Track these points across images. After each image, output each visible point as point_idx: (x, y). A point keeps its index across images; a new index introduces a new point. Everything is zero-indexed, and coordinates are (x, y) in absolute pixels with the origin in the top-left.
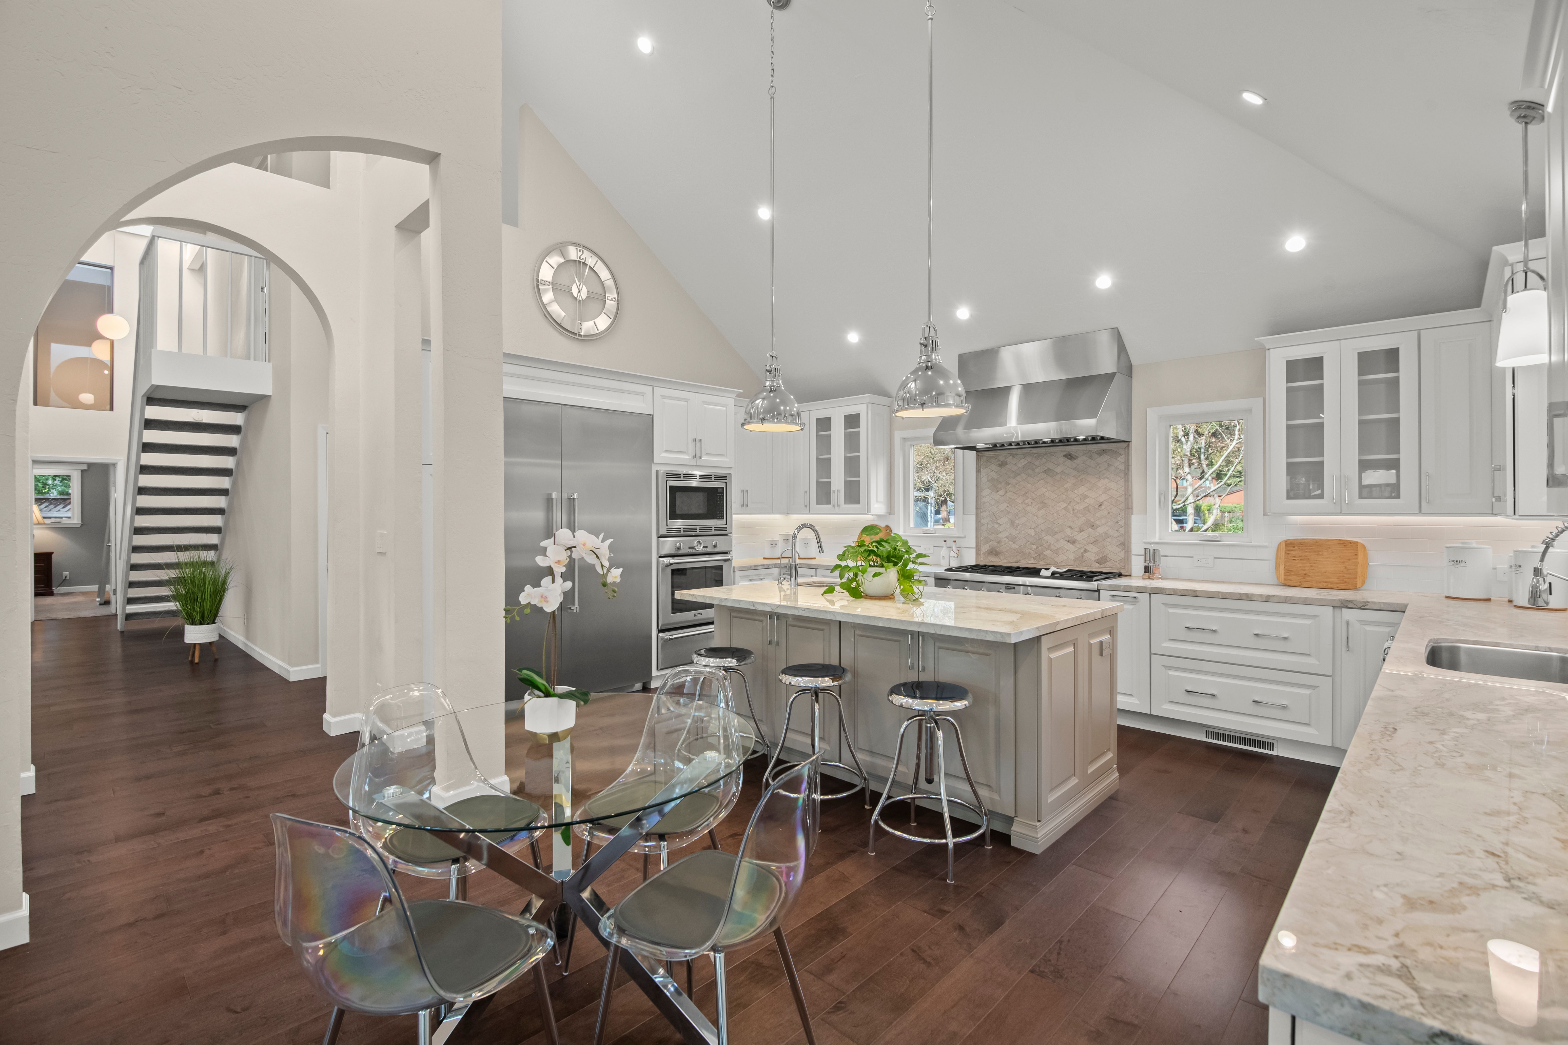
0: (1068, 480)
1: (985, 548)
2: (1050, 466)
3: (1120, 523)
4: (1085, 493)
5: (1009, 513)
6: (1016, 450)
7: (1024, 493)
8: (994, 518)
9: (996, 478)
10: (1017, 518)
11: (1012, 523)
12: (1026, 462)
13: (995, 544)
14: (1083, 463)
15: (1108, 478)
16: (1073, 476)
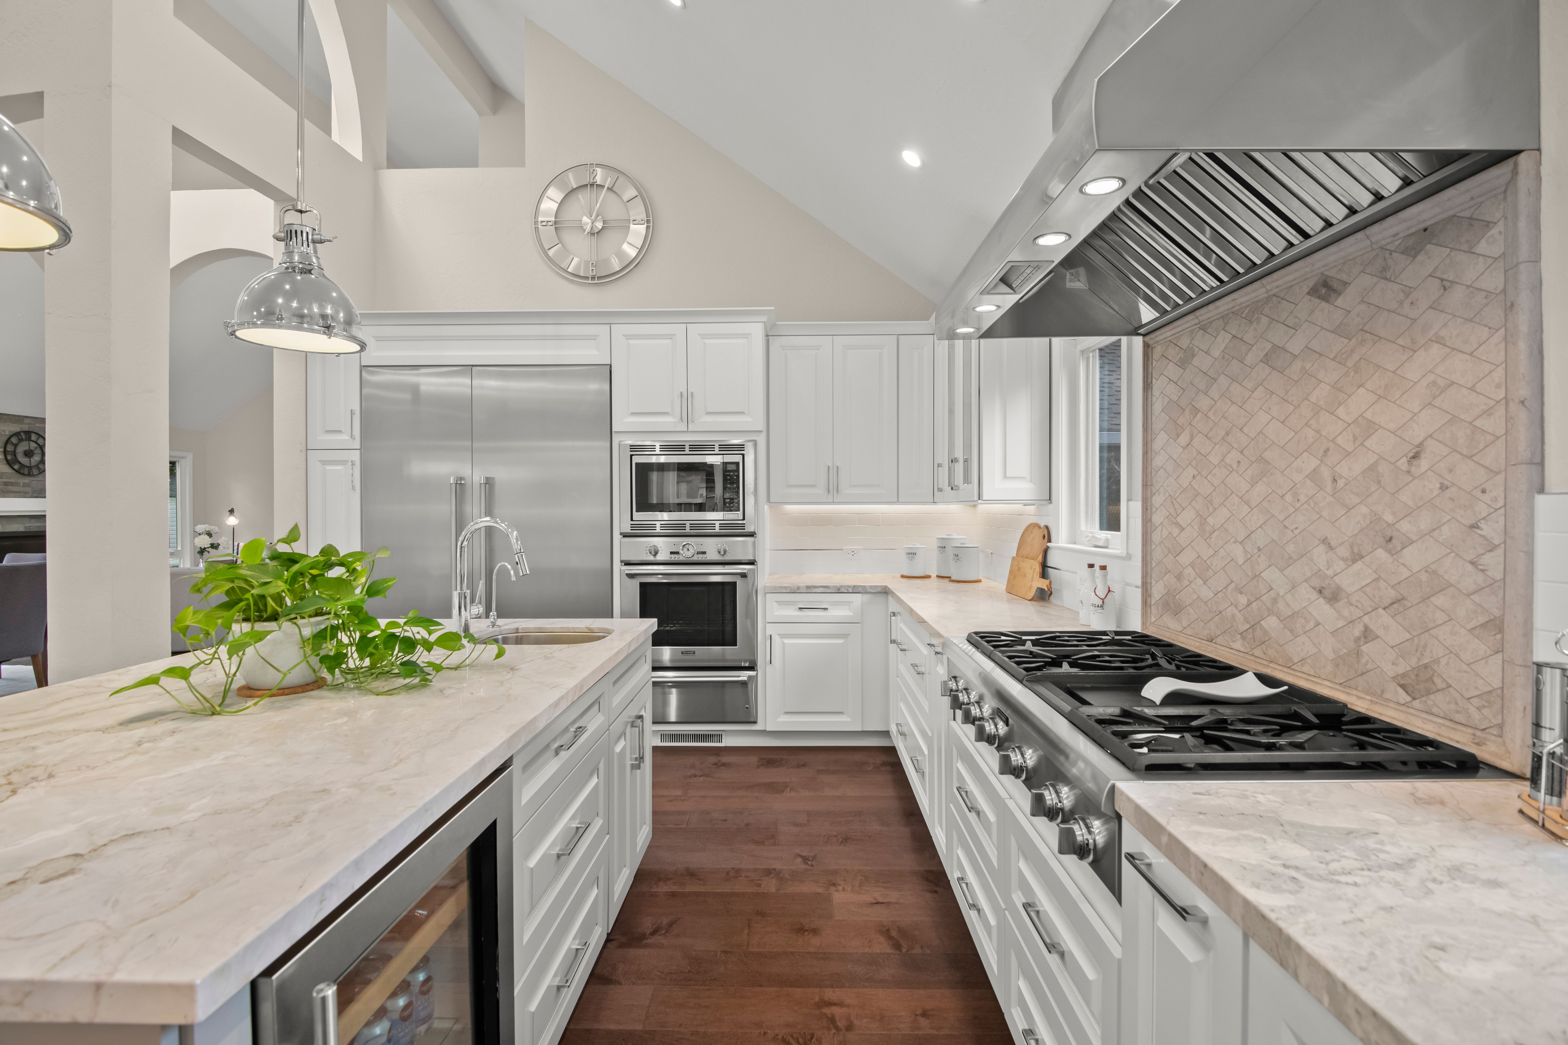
0: (1323, 373)
1: (1155, 591)
3: (1486, 529)
4: (1368, 415)
5: (1196, 495)
7: (1223, 433)
8: (1173, 510)
9: (1177, 398)
10: (1211, 508)
11: (1202, 524)
14: (1362, 302)
15: (1440, 341)
16: (1333, 359)
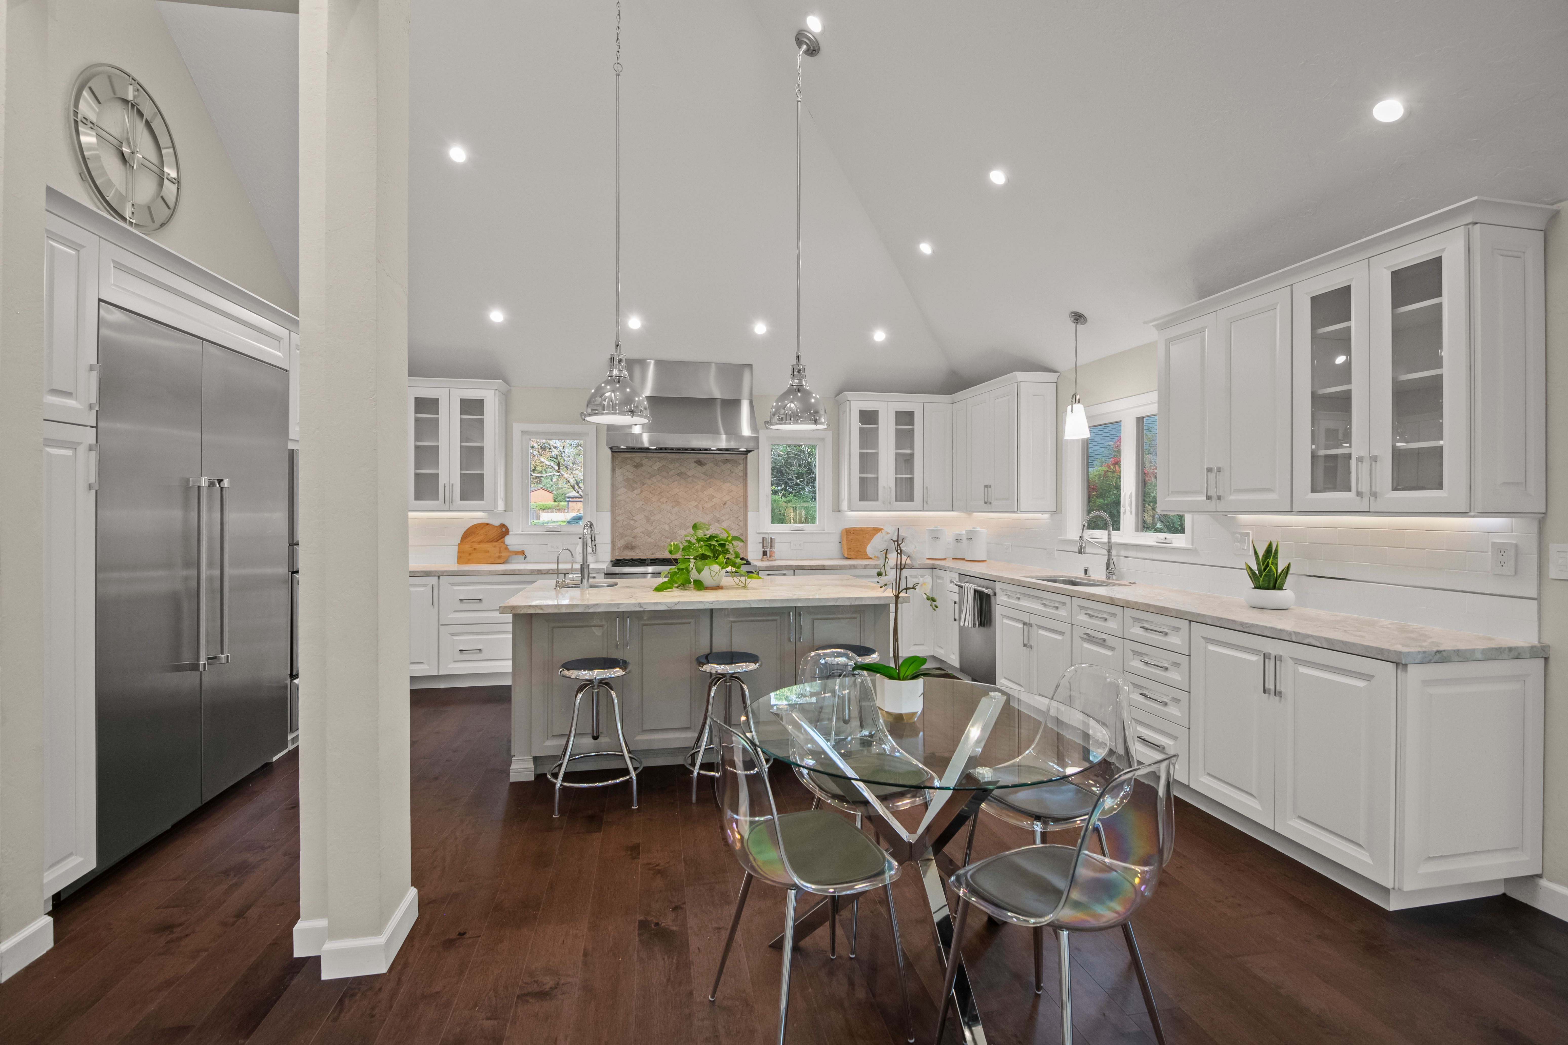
0: (699, 482)
1: (620, 543)
2: (683, 469)
3: (740, 518)
4: (713, 494)
5: (644, 510)
6: (652, 454)
7: (659, 492)
8: (630, 515)
9: (631, 478)
10: (652, 515)
11: (648, 520)
12: (661, 465)
13: (631, 539)
14: (711, 469)
15: (730, 482)
16: (703, 480)
